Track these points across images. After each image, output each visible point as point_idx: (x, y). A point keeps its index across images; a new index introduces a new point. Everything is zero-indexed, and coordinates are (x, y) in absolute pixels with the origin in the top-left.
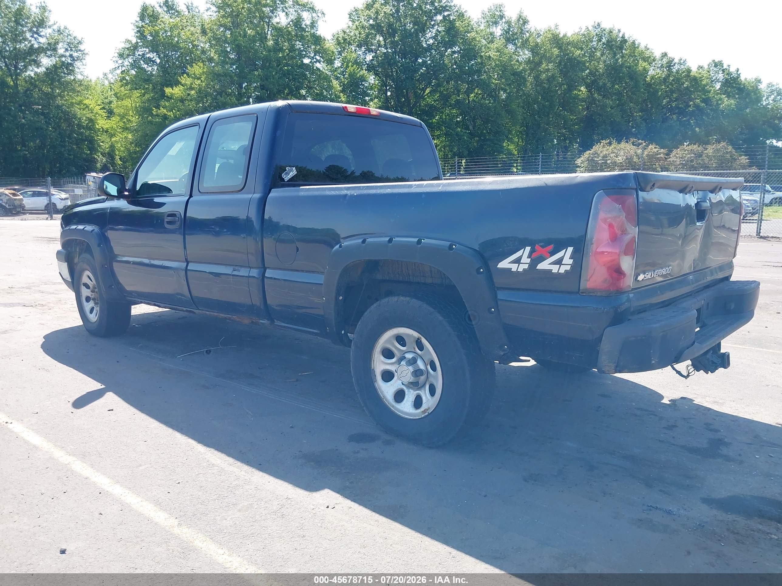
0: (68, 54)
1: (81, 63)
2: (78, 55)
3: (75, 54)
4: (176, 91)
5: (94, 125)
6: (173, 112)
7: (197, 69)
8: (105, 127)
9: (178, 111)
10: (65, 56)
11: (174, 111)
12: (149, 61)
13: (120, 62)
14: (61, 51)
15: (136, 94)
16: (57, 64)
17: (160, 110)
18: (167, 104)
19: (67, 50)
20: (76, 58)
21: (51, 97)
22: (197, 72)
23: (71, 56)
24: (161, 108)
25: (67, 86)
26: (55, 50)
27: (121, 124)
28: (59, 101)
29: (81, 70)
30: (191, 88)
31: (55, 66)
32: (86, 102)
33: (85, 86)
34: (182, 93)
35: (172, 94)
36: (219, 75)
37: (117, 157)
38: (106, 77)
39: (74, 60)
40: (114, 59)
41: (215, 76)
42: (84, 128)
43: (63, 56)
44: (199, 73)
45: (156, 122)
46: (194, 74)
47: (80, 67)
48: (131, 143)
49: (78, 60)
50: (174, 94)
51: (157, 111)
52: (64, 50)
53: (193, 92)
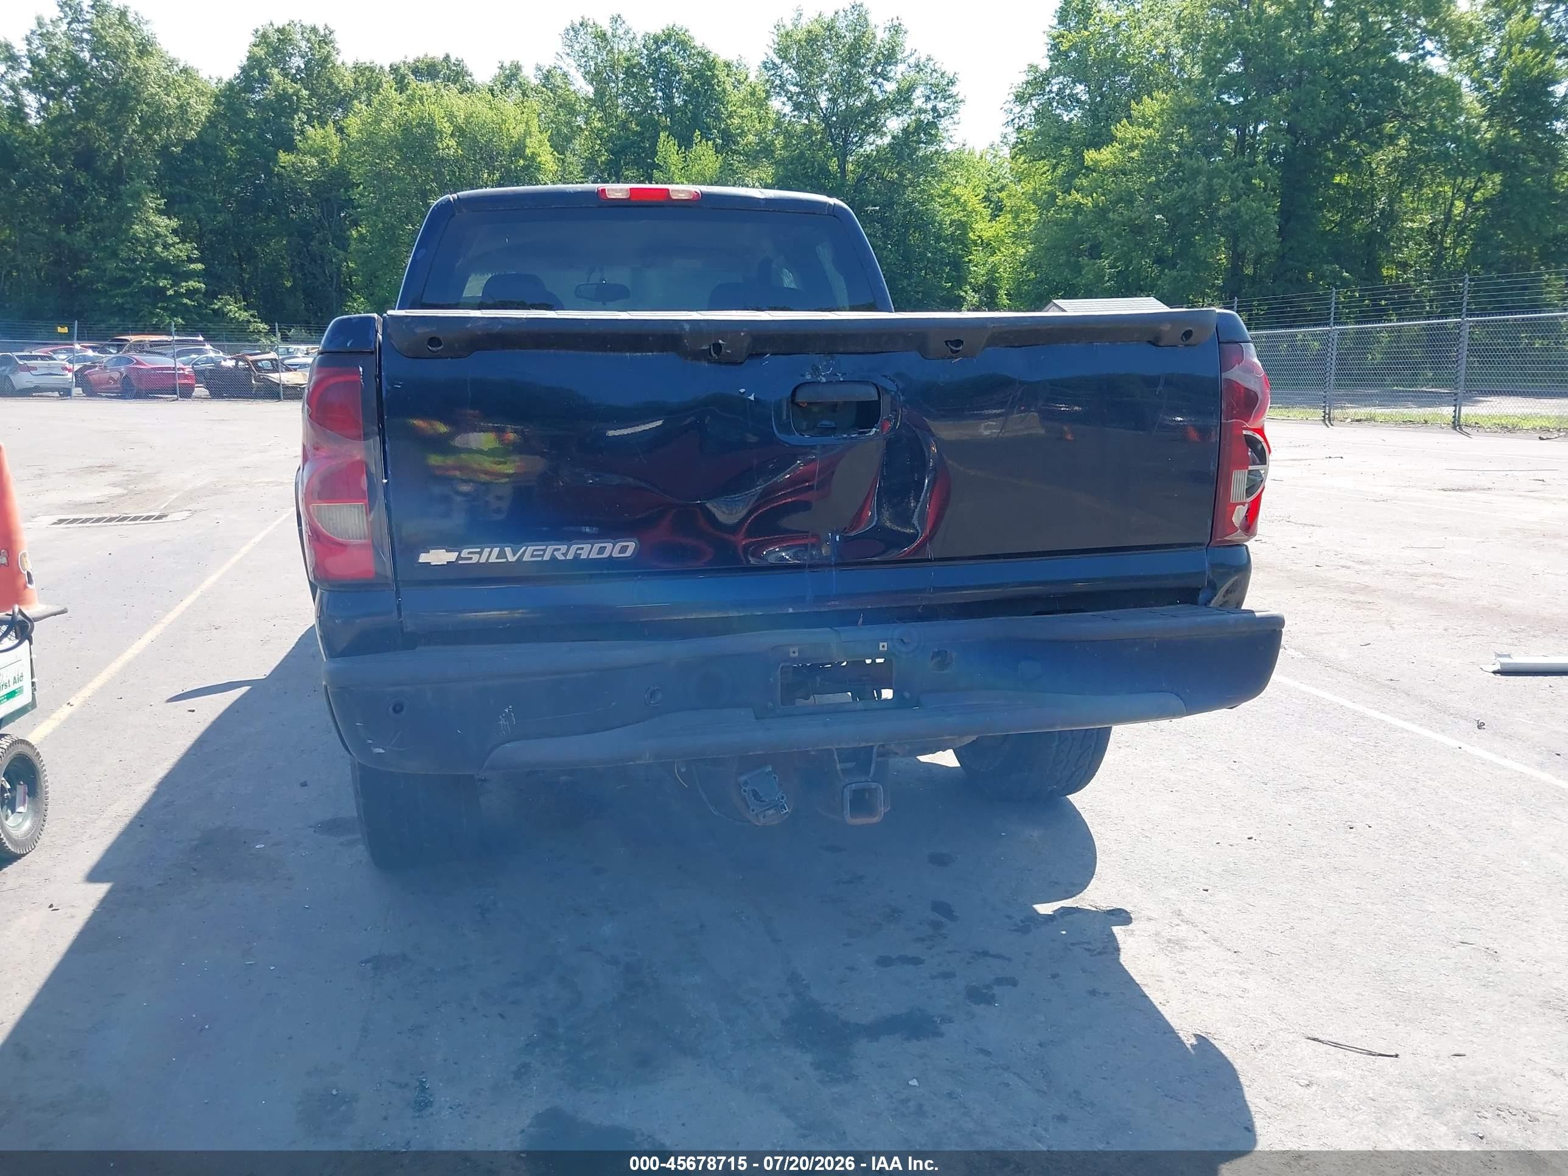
0: (929, 106)
1: (951, 121)
2: (947, 105)
3: (941, 106)
4: (1104, 156)
5: (965, 234)
6: (1092, 197)
7: (1149, 106)
8: (986, 235)
9: (1103, 195)
10: (925, 111)
11: (1095, 195)
12: (1068, 100)
13: (1017, 109)
14: (918, 103)
15: (1043, 165)
16: (908, 126)
17: (1070, 195)
18: (1085, 182)
19: (928, 98)
20: (942, 113)
21: (895, 187)
22: (1148, 112)
23: (934, 109)
24: (1073, 192)
25: (925, 166)
26: (908, 100)
27: (1012, 228)
28: (910, 194)
29: (950, 133)
30: (1133, 147)
31: (905, 131)
32: (956, 191)
33: (955, 161)
34: (1116, 158)
35: (1096, 162)
36: (1192, 112)
37: (1002, 292)
38: (1005, 140)
39: (939, 116)
40: (1007, 106)
41: (1183, 116)
42: (946, 242)
43: (921, 111)
44: (1153, 114)
45: (1063, 219)
46: (1143, 117)
47: (950, 127)
48: (1023, 264)
49: (945, 115)
50: (1100, 161)
51: (1064, 199)
52: (923, 99)
53: (1135, 154)
